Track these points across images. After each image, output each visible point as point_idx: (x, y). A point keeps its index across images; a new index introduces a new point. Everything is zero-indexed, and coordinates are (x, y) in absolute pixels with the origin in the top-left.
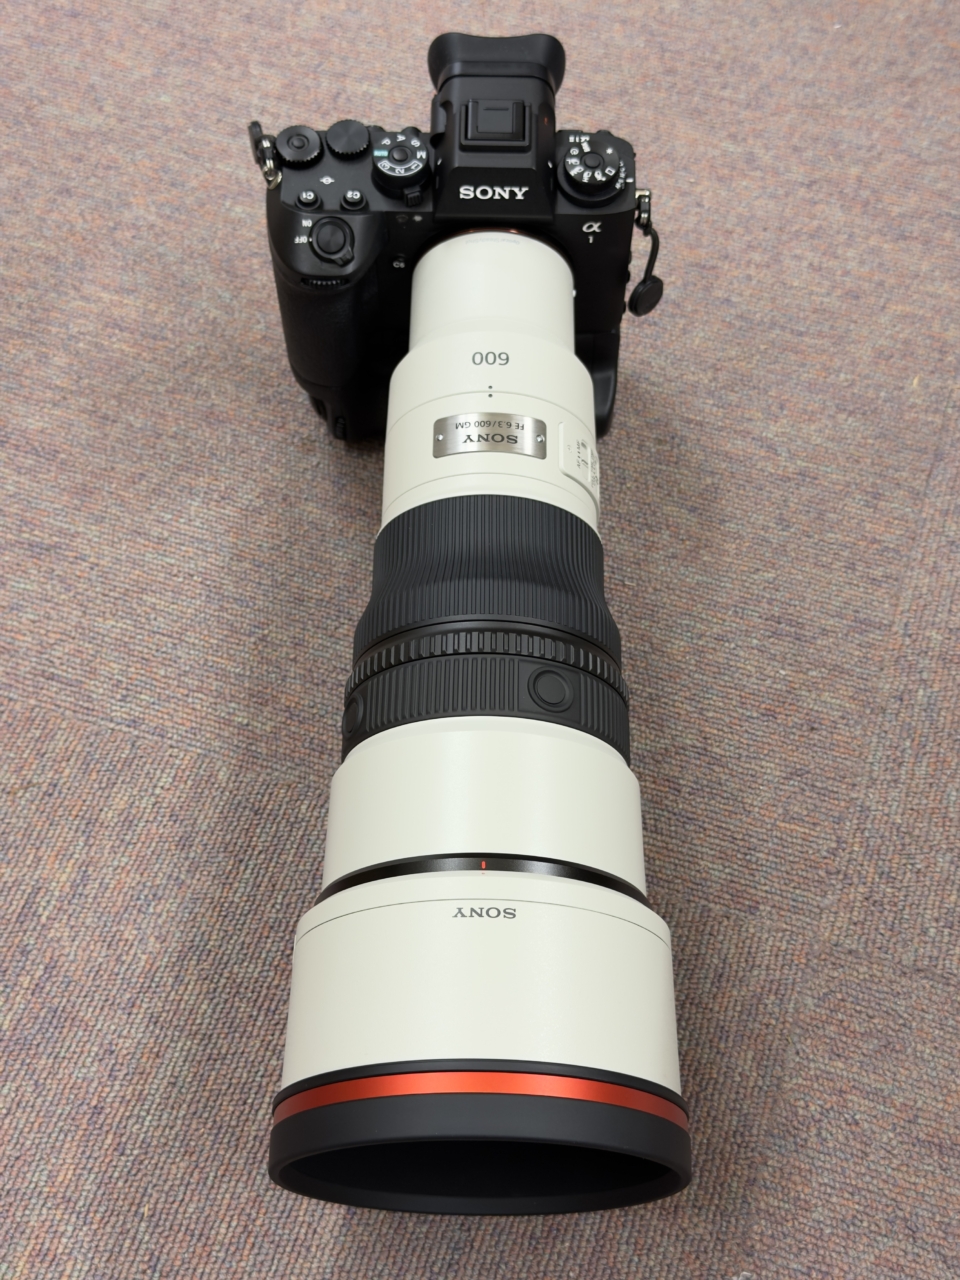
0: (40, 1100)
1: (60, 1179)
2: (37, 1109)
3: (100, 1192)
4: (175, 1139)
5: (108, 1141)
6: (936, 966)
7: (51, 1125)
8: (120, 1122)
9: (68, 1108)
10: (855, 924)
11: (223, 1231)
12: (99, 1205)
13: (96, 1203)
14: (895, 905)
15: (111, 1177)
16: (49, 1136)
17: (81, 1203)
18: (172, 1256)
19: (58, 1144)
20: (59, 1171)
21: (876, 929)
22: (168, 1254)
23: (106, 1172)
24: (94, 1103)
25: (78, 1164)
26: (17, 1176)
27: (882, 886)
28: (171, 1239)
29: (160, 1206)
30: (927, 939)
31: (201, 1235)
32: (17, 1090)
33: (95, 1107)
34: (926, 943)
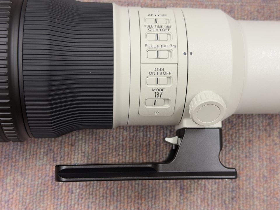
0: (26, 181)
2: (26, 185)
7: (35, 190)
9: (40, 180)
15: (71, 205)
16: (36, 195)
19: (42, 197)
25: (54, 203)
32: (14, 179)
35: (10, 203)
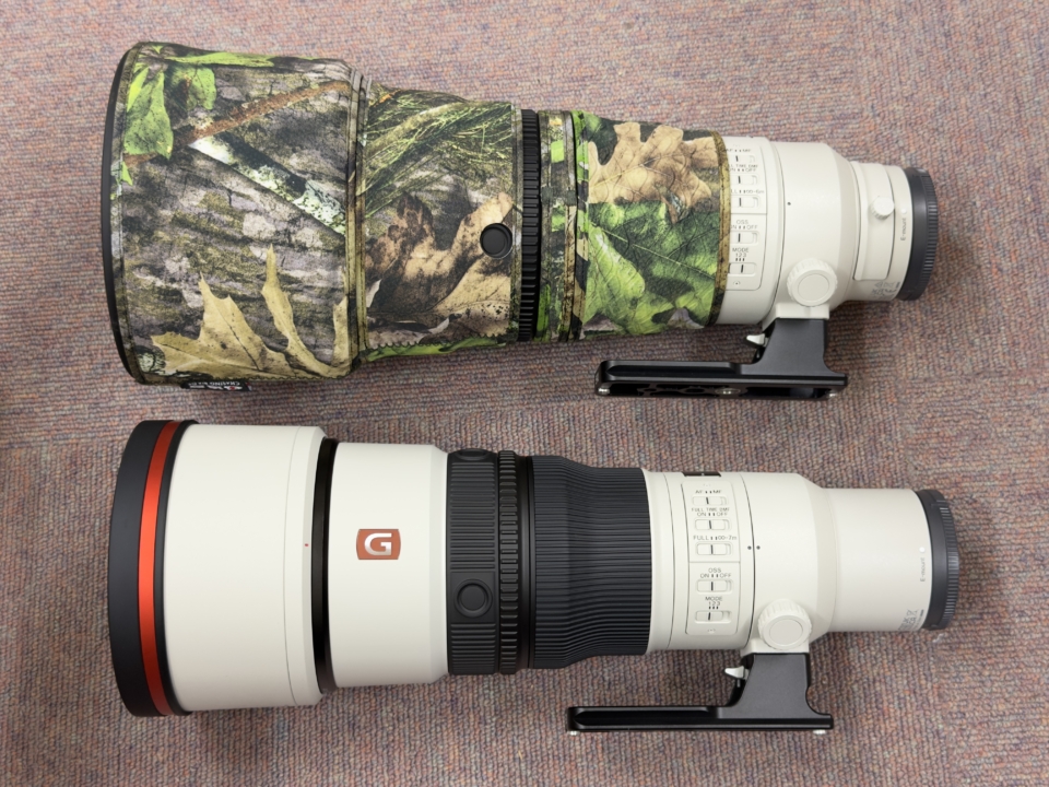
0: (411, 711)
1: (452, 757)
2: (412, 717)
3: (483, 756)
4: (517, 700)
5: (472, 720)
6: (989, 366)
7: (428, 724)
8: (474, 704)
9: (433, 708)
10: (921, 358)
11: (578, 747)
12: (487, 764)
13: (484, 764)
14: (944, 332)
15: (485, 743)
16: (430, 732)
17: (474, 768)
18: (552, 778)
19: (439, 735)
20: (448, 753)
21: (938, 356)
22: (549, 777)
23: (480, 740)
24: (449, 698)
25: (459, 743)
26: (422, 768)
27: (930, 322)
28: (546, 767)
29: (528, 748)
30: (975, 348)
31: (565, 756)
32: (392, 710)
33: (452, 700)
34: (975, 351)
35: (391, 750)
